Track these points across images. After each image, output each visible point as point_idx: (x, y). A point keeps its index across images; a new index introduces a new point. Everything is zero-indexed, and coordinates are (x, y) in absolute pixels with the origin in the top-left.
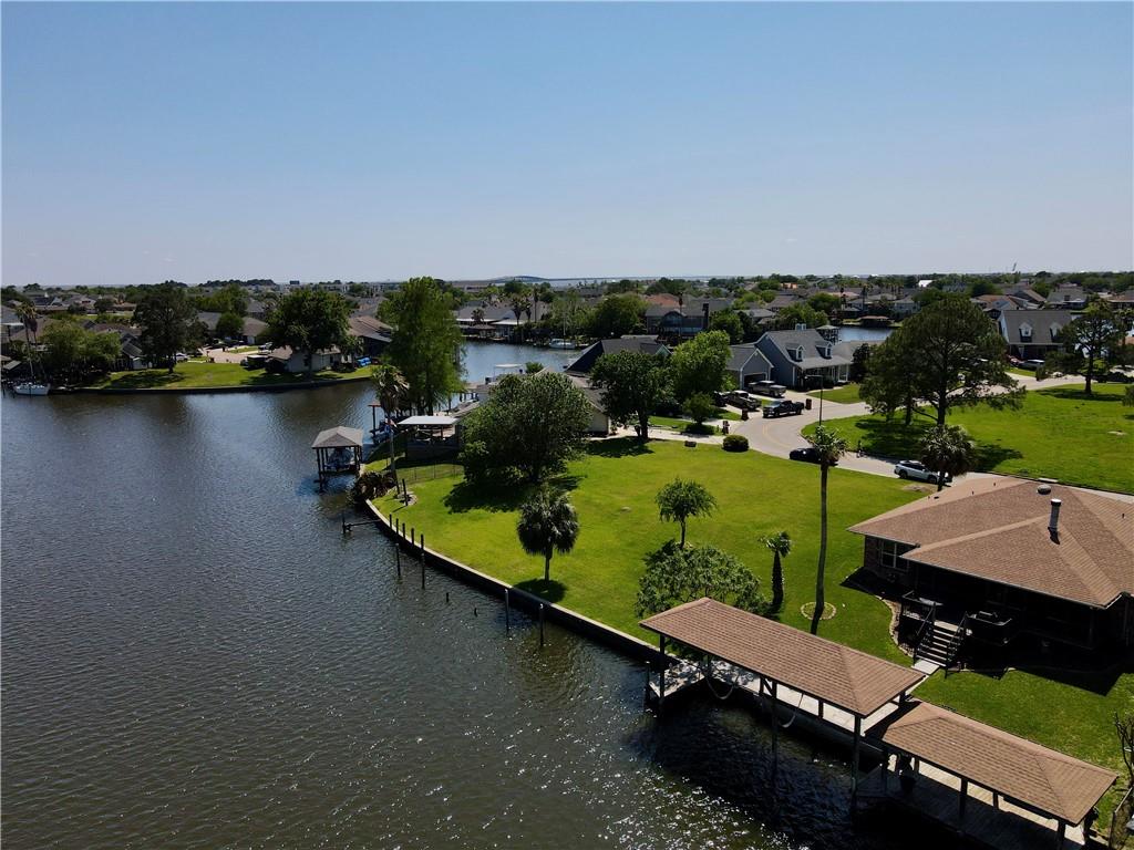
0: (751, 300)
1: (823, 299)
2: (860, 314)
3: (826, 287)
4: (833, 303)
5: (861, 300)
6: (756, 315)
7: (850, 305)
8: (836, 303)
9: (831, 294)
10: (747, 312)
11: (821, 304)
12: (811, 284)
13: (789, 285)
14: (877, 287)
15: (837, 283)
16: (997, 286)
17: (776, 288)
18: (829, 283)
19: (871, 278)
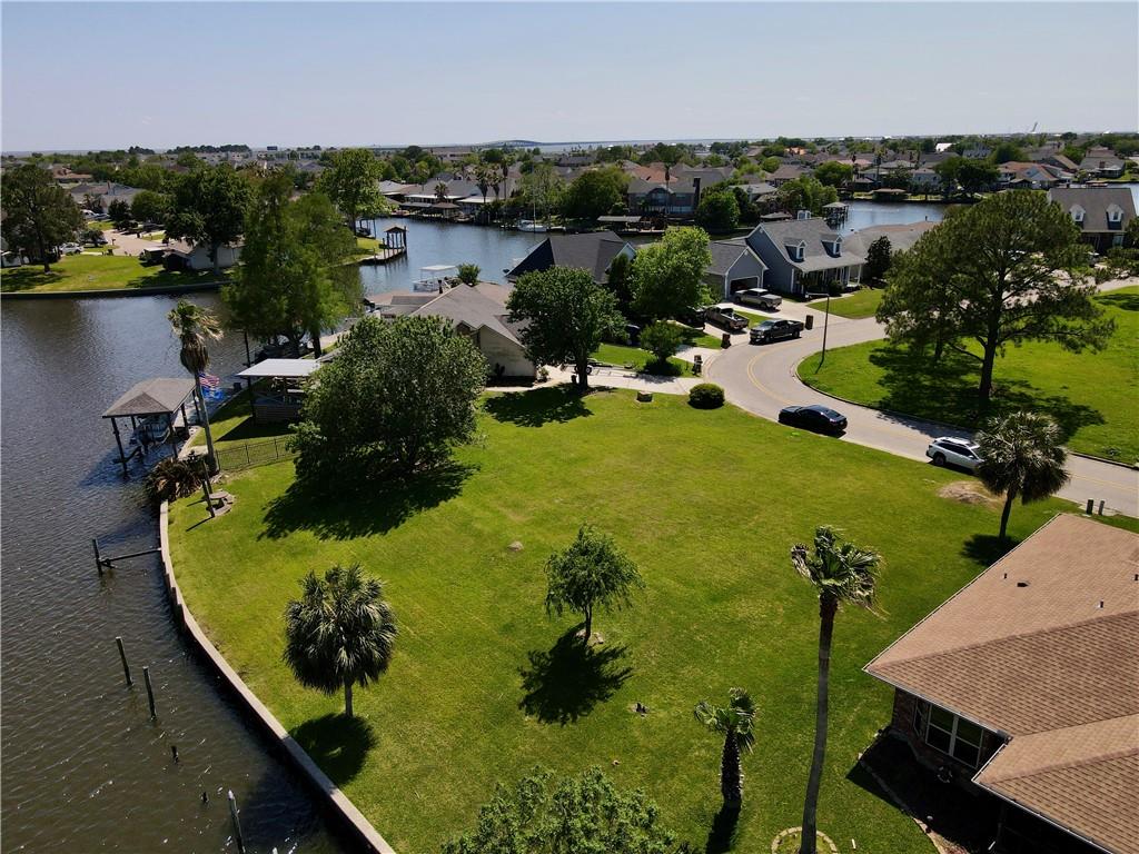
0: (751, 172)
1: (832, 169)
2: (873, 186)
3: (835, 152)
4: (842, 174)
5: (874, 171)
6: (756, 191)
7: (862, 176)
8: (847, 173)
9: (842, 162)
10: (744, 188)
11: (830, 174)
12: (820, 148)
13: (796, 150)
14: (891, 152)
15: (848, 147)
16: (1023, 150)
17: (780, 154)
18: (839, 148)
19: (884, 141)
